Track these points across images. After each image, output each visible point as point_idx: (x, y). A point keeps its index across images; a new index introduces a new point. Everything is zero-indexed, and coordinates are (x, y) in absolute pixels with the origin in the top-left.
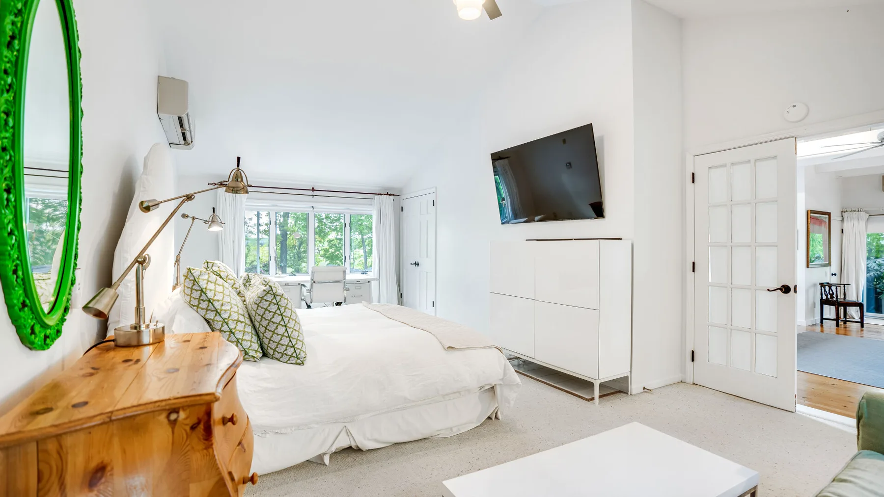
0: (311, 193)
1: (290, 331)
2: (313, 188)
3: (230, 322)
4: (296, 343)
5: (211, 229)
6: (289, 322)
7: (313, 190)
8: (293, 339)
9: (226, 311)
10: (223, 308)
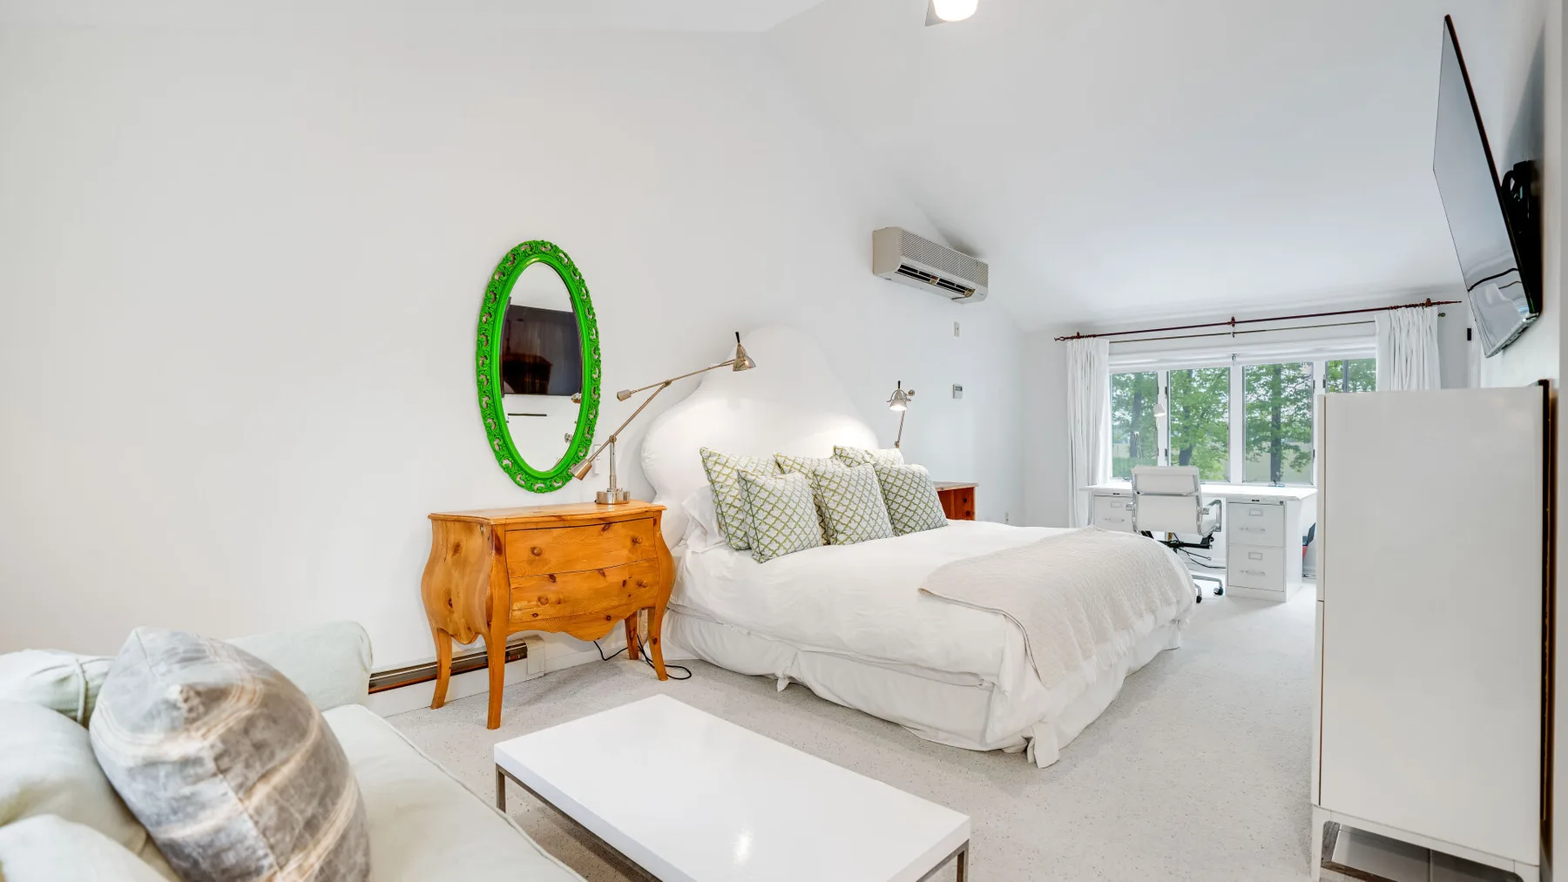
0: (1229, 328)
1: (757, 522)
2: (1233, 319)
3: (723, 505)
4: (762, 538)
5: (892, 408)
6: (757, 512)
7: (1233, 322)
8: (760, 531)
9: (722, 493)
10: (722, 490)
